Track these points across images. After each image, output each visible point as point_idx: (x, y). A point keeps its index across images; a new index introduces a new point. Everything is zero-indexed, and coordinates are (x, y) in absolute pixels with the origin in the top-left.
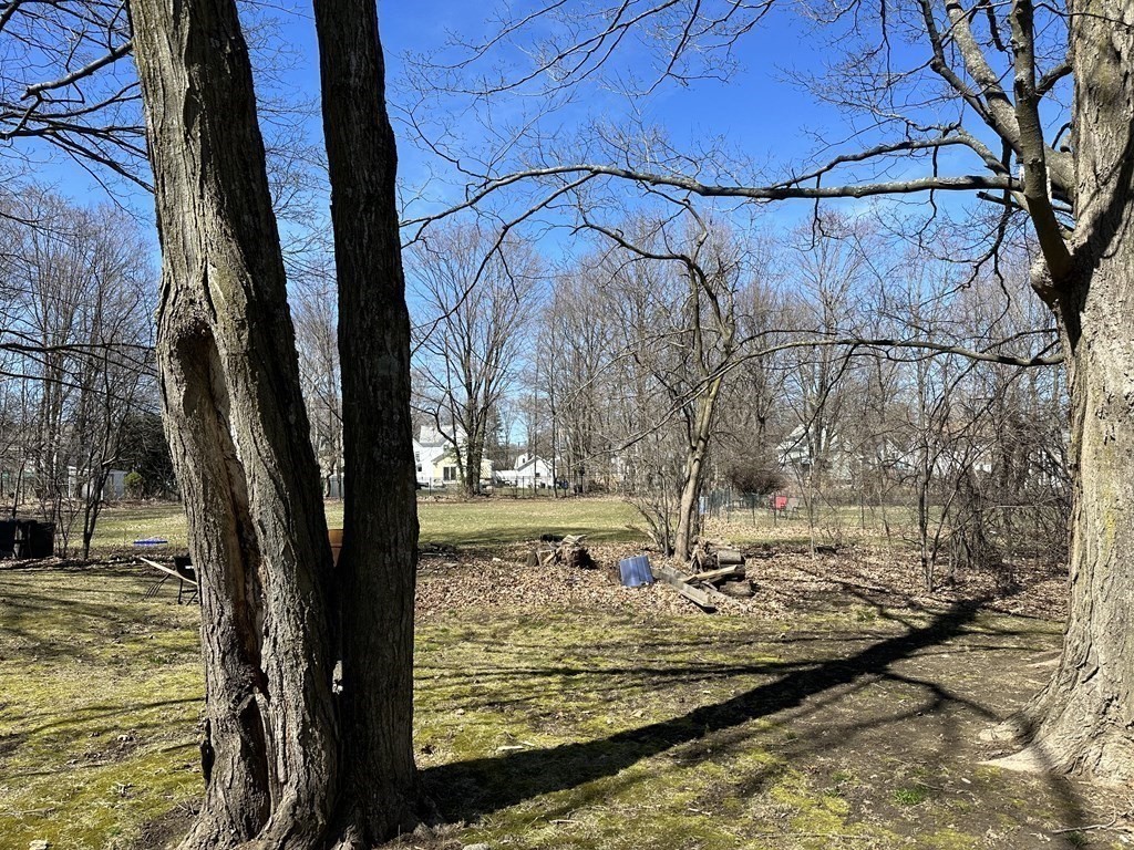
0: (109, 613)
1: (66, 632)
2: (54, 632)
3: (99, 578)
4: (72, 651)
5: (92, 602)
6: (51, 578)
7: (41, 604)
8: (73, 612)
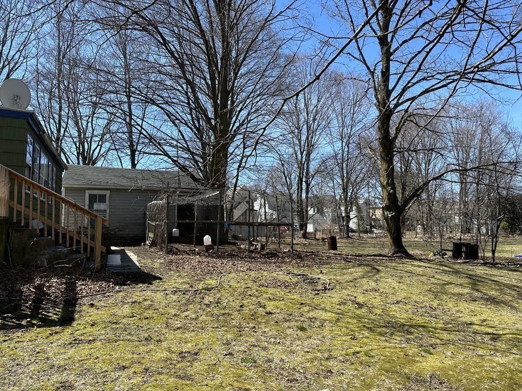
0: (515, 288)
1: (498, 294)
2: (493, 293)
3: (505, 271)
4: (505, 303)
5: (505, 282)
6: (482, 269)
7: (483, 280)
8: (498, 285)
